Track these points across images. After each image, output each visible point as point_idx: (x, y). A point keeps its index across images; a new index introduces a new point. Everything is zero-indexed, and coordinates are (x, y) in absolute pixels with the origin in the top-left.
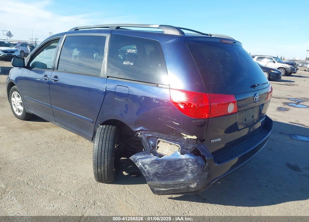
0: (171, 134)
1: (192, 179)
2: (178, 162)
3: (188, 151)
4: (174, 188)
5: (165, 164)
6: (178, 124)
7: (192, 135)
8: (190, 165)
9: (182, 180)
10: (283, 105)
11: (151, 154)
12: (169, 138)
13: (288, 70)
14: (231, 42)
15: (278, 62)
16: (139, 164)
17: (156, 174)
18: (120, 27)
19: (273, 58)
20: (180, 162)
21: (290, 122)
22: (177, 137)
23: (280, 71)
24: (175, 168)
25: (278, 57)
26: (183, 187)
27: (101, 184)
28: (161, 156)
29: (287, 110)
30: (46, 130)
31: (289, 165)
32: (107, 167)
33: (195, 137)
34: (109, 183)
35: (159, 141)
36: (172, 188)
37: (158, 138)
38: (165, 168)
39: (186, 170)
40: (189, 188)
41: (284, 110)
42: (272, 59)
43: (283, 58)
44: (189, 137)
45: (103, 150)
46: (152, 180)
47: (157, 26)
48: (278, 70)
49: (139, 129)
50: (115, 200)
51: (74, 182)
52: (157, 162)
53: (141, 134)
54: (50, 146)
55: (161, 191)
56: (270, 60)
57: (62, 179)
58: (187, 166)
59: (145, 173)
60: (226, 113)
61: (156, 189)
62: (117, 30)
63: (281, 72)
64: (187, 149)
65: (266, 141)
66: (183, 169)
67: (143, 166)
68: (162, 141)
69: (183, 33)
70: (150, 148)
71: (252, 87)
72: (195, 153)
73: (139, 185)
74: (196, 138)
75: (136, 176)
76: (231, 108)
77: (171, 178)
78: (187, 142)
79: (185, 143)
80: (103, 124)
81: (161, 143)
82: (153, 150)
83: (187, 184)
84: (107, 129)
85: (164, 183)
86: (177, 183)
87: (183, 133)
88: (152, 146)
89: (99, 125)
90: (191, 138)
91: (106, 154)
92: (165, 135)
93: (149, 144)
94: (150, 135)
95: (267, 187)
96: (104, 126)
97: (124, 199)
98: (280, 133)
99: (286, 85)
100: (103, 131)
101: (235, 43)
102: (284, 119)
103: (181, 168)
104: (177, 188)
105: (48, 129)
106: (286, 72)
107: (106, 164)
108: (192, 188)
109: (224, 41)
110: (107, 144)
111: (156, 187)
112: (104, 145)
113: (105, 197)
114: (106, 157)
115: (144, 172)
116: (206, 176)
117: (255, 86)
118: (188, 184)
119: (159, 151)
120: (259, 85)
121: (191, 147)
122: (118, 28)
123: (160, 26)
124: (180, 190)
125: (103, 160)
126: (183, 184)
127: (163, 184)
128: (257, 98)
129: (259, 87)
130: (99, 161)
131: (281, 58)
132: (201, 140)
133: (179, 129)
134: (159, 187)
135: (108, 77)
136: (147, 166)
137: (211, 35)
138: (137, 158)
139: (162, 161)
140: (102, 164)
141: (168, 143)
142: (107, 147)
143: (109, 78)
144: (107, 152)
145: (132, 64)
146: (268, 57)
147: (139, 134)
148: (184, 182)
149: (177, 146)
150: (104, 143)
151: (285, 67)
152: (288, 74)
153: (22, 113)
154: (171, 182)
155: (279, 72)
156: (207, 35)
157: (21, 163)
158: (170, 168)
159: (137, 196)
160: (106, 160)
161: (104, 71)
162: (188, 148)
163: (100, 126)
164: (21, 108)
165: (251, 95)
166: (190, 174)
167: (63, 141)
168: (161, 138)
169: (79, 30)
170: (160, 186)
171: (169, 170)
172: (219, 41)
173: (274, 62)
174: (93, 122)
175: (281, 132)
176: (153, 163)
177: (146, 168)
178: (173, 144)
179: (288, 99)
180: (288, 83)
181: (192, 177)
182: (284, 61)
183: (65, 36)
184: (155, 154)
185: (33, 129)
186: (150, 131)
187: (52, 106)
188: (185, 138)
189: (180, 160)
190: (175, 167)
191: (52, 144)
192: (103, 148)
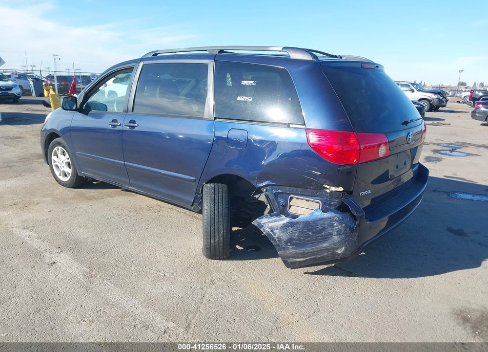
0: (309, 187)
1: (339, 242)
2: (319, 222)
3: (332, 208)
4: (314, 257)
5: (301, 226)
6: (319, 173)
7: (338, 186)
8: (335, 225)
9: (325, 245)
10: (433, 153)
11: (282, 215)
12: (306, 193)
13: (434, 102)
14: (373, 67)
15: (419, 90)
16: (266, 230)
17: (290, 241)
18: (223, 50)
19: (411, 86)
20: (322, 222)
21: (445, 176)
22: (316, 191)
23: (422, 103)
24: (315, 231)
25: (415, 82)
26: (326, 254)
27: (213, 261)
28: (295, 217)
29: (439, 160)
30: (109, 199)
31: (450, 230)
32: (222, 237)
33: (341, 189)
34: (224, 259)
35: (291, 198)
36: (312, 257)
37: (289, 194)
38: (301, 232)
39: (331, 231)
40: (334, 254)
41: (434, 161)
42: (409, 86)
43: (422, 84)
44: (333, 189)
45: (217, 214)
46: (284, 249)
47: (280, 49)
48: (419, 102)
49: (264, 184)
50: (238, 278)
51: (177, 260)
52: (291, 225)
53: (266, 191)
54: (125, 220)
55: (297, 262)
56: (407, 89)
57: (159, 258)
58: (332, 226)
59: (275, 240)
60: (377, 157)
61: (290, 260)
62: (220, 54)
63: (424, 105)
64: (330, 205)
65: (421, 195)
66: (326, 230)
67: (272, 231)
68: (295, 197)
69: (315, 57)
70: (279, 208)
71: (403, 124)
72: (342, 208)
73: (263, 260)
74: (343, 189)
75: (254, 250)
76: (382, 151)
77: (311, 243)
78: (330, 196)
79: (327, 197)
80: (209, 182)
81: (294, 200)
82: (283, 211)
83: (332, 250)
84: (216, 187)
85: (301, 250)
86: (319, 249)
87: (326, 185)
88: (282, 205)
89: (204, 184)
90: (336, 191)
91: (221, 219)
92: (299, 190)
93: (278, 203)
94: (280, 191)
95: (426, 255)
96: (212, 185)
97: (249, 277)
98: (434, 191)
99: (433, 124)
100: (212, 191)
101: (377, 67)
102: (437, 173)
103: (323, 229)
104: (320, 256)
105: (111, 198)
106: (431, 105)
107: (222, 232)
108: (339, 254)
109: (365, 66)
110: (221, 207)
111: (290, 257)
112: (216, 208)
113: (223, 275)
114: (221, 223)
115: (273, 239)
116: (356, 237)
117: (408, 122)
118: (334, 249)
119: (292, 211)
120: (412, 121)
121: (335, 202)
122: (221, 51)
123: (284, 48)
124: (322, 258)
125: (217, 227)
126: (327, 249)
127: (300, 252)
128: (410, 138)
129: (412, 124)
130: (212, 229)
131: (421, 84)
132: (348, 192)
133: (320, 179)
134: (294, 257)
135: (215, 118)
136: (277, 231)
137: (341, 57)
138: (263, 222)
139: (297, 223)
140: (216, 233)
141: (305, 199)
142: (221, 210)
143: (217, 120)
144: (222, 216)
145: (251, 100)
146: (402, 83)
147: (265, 190)
148: (328, 247)
149: (317, 203)
150: (216, 205)
151: (429, 98)
152: (434, 108)
153: (69, 177)
154: (309, 249)
155: (421, 105)
156: (336, 57)
157: (97, 242)
158: (309, 231)
159: (263, 273)
160: (221, 227)
161: (209, 111)
162: (332, 203)
163: (207, 185)
164: (69, 171)
165: (403, 134)
166: (336, 237)
167: (141, 212)
168: (293, 194)
169: (158, 55)
170: (296, 256)
171: (308, 234)
172: (359, 65)
173: (413, 91)
174: (195, 181)
175: (435, 189)
176: (285, 227)
177: (275, 234)
178: (311, 201)
179: (439, 144)
180: (435, 122)
181: (339, 240)
182: (426, 89)
183: (141, 64)
184: (287, 215)
185: (90, 200)
186: (280, 185)
187: (125, 163)
188: (328, 191)
189: (322, 219)
190: (316, 228)
191: (126, 217)
192: (216, 211)
